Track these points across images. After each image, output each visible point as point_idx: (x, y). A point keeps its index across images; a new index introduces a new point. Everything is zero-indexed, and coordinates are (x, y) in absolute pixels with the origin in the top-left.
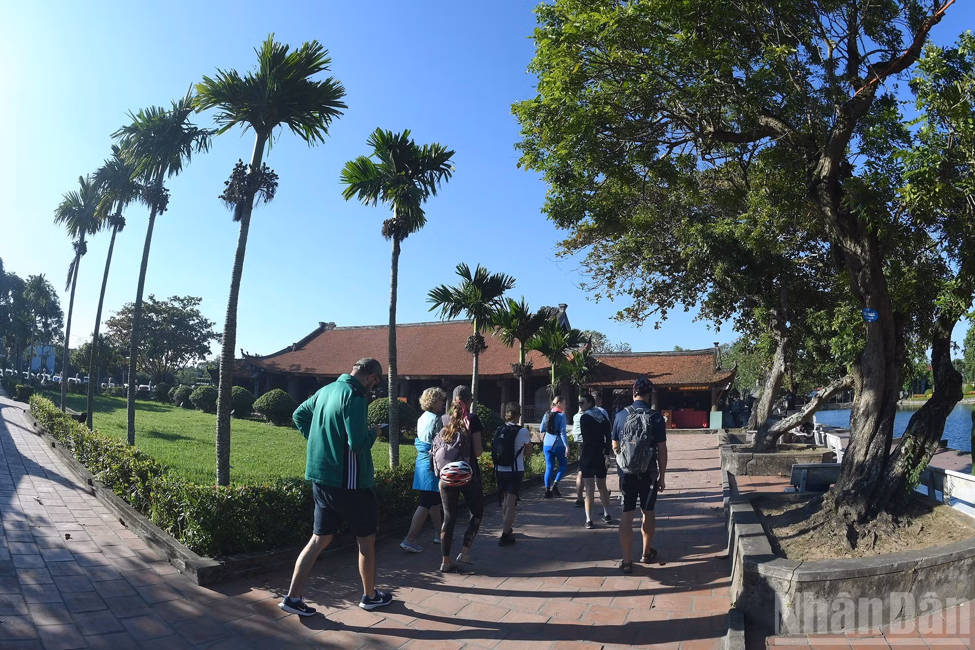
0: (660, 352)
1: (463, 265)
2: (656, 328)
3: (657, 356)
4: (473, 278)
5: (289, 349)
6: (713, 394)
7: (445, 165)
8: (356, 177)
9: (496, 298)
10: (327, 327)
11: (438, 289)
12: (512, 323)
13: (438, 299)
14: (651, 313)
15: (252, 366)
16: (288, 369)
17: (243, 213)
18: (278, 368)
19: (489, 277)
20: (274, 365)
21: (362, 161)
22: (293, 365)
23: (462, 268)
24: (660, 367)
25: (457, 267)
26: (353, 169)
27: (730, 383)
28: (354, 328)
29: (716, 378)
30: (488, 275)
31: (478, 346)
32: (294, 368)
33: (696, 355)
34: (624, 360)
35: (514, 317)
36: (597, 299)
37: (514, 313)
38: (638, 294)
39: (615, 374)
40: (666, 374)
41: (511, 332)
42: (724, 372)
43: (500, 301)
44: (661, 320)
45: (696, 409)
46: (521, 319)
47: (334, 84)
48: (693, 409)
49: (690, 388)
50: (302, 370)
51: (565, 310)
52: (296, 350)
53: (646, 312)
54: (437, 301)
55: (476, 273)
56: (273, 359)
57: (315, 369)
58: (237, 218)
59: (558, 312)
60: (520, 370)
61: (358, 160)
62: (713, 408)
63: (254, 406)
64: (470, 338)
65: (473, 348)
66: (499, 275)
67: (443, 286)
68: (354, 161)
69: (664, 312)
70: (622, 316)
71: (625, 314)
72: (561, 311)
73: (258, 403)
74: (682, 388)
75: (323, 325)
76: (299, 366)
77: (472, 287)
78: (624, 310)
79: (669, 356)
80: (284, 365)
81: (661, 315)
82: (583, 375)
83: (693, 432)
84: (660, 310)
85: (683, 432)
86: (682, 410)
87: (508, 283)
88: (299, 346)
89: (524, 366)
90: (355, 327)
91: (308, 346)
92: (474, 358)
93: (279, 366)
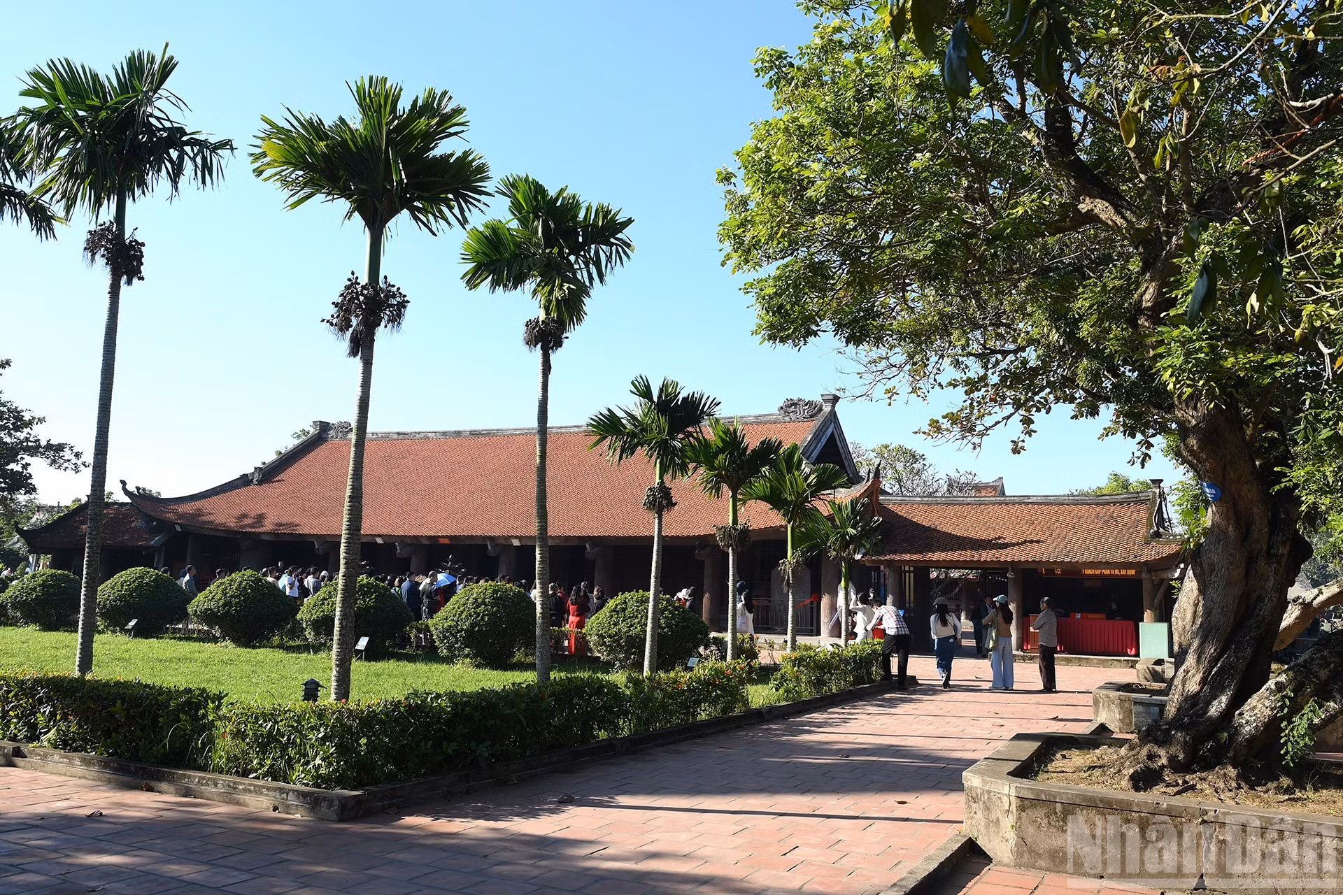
0: (1028, 497)
1: (641, 377)
2: (1016, 451)
3: (1020, 503)
4: (655, 399)
5: (244, 480)
6: (1146, 587)
7: (618, 239)
8: (484, 253)
9: (690, 429)
10: (332, 433)
11: (601, 414)
12: (717, 462)
13: (602, 430)
14: (997, 423)
15: (149, 518)
16: (232, 523)
17: (362, 345)
18: (205, 522)
19: (681, 397)
20: (199, 515)
21: (493, 228)
22: (244, 516)
23: (639, 383)
24: (1025, 527)
25: (633, 383)
26: (479, 241)
27: (1182, 566)
28: (395, 436)
29: (1150, 553)
30: (679, 393)
31: (662, 501)
32: (247, 521)
33: (1109, 504)
34: (951, 511)
35: (721, 451)
36: (890, 398)
37: (720, 444)
38: (972, 385)
39: (930, 538)
40: (1032, 542)
41: (715, 476)
42: (1169, 542)
43: (697, 433)
44: (1023, 437)
45: (1110, 617)
46: (731, 454)
47: (473, 160)
48: (1104, 616)
49: (1098, 572)
50: (268, 526)
51: (833, 407)
52: (260, 483)
53: (988, 421)
54: (600, 435)
55: (661, 390)
56: (199, 504)
57: (298, 525)
58: (354, 353)
59: (821, 409)
60: (730, 536)
61: (487, 226)
62: (1148, 615)
63: (190, 609)
64: (650, 489)
65: (654, 505)
66: (695, 395)
67: (609, 410)
68: (481, 229)
69: (1027, 421)
70: (939, 430)
71: (945, 424)
72: (827, 409)
73: (200, 602)
74: (1088, 572)
75: (324, 427)
76: (260, 518)
77: (653, 414)
78: (944, 417)
79: (1047, 504)
80: (224, 514)
81: (1021, 427)
82: (848, 544)
83: (1100, 663)
84: (1017, 418)
85: (1080, 663)
86: (1078, 616)
87: (709, 408)
88: (269, 474)
89: (735, 530)
90: (399, 434)
91: (289, 474)
92: (657, 521)
93: (211, 518)
